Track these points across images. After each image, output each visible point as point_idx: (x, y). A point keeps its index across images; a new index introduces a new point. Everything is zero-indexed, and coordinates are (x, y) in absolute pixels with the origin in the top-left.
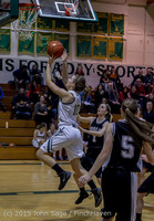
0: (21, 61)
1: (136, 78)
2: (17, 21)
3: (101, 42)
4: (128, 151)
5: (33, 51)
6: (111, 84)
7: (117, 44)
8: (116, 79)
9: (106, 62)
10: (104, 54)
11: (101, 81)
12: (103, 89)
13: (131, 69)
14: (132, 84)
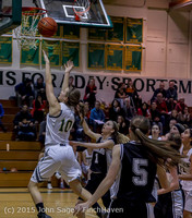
0: (24, 74)
1: (156, 92)
2: (20, 28)
3: (115, 51)
4: (140, 177)
5: (37, 62)
6: (128, 99)
7: (134, 53)
8: (134, 94)
9: (122, 74)
10: (120, 64)
11: (116, 96)
12: (119, 104)
13: (151, 83)
14: (153, 100)
